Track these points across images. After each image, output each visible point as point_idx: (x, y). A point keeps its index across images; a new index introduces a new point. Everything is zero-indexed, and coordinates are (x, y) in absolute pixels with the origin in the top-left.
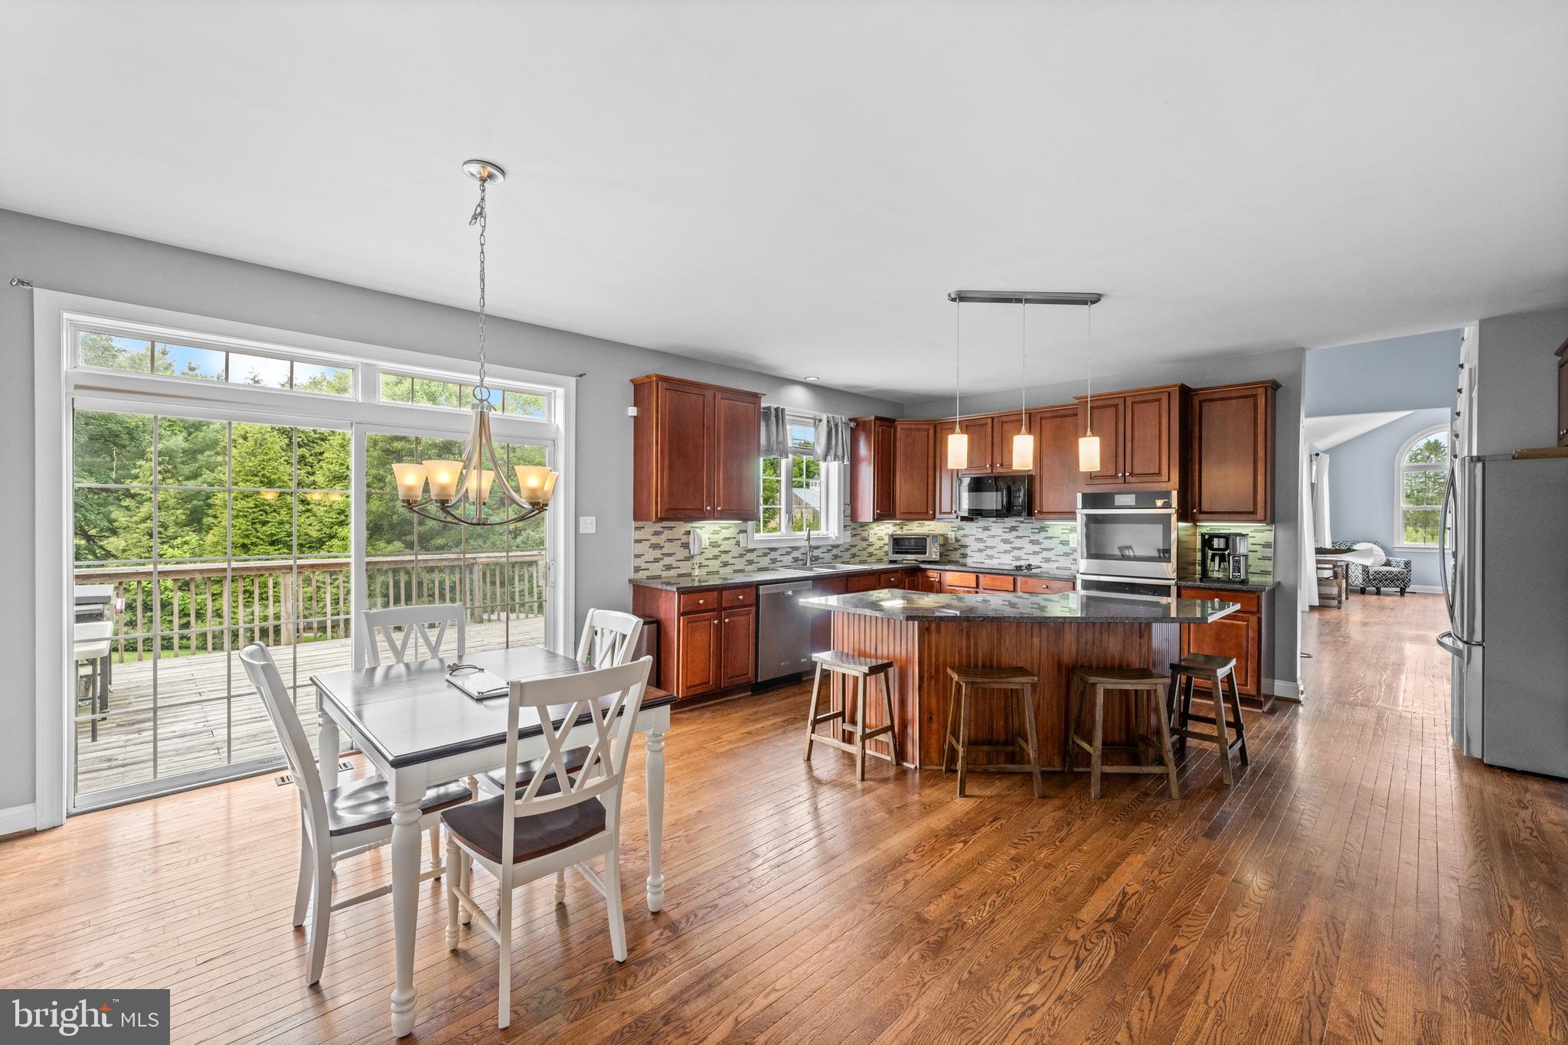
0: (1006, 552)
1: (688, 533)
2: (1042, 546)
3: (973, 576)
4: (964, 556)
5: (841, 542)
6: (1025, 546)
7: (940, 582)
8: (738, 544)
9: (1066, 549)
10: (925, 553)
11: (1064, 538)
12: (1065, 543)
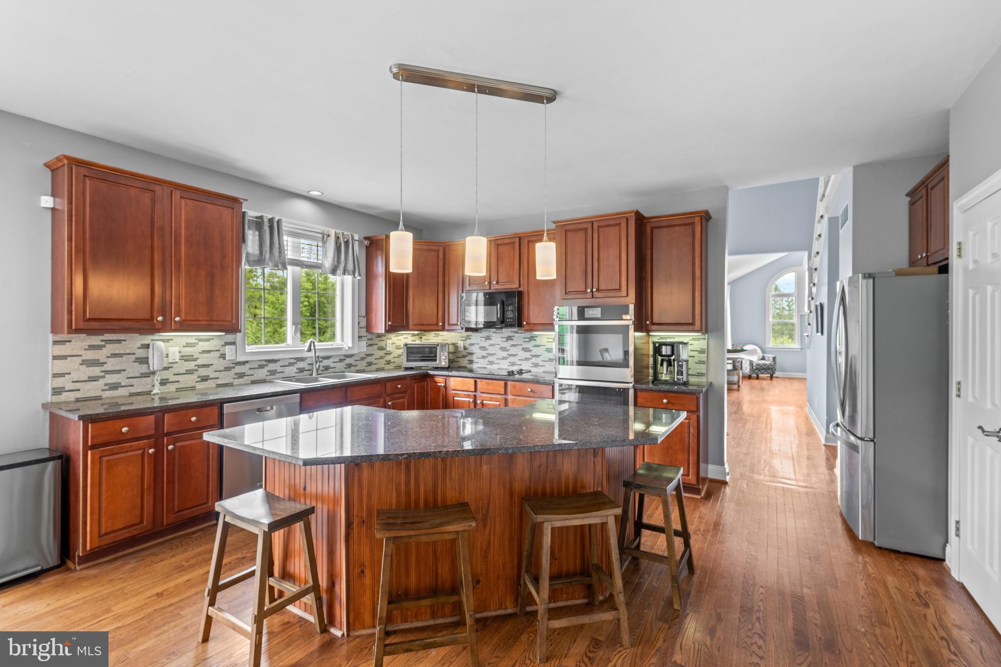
0: (503, 359)
1: (147, 346)
2: (532, 353)
3: (472, 381)
4: (471, 362)
5: (355, 351)
6: (519, 353)
7: (445, 387)
8: (223, 356)
10: (435, 360)
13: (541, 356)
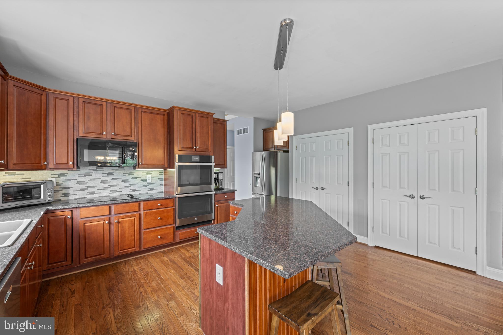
0: (105, 188)
2: (131, 183)
3: (107, 208)
6: (119, 184)
7: (72, 218)
9: (145, 183)
11: (143, 177)
12: (144, 180)
13: (138, 184)
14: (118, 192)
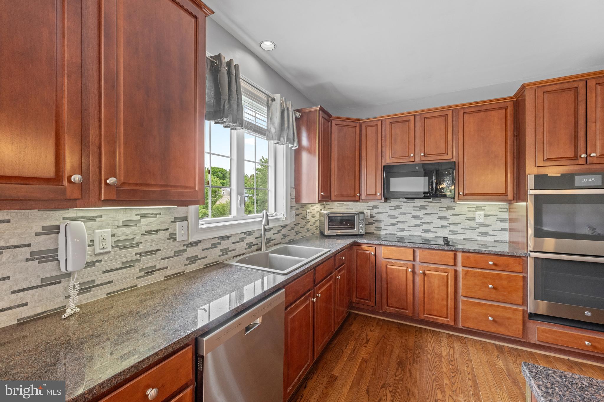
0: (416, 226)
1: (56, 229)
2: (450, 221)
3: (411, 251)
4: (379, 228)
6: (434, 221)
7: (375, 255)
9: (472, 224)
10: (353, 228)
11: (470, 214)
12: (473, 219)
13: (460, 224)
14: (432, 232)
